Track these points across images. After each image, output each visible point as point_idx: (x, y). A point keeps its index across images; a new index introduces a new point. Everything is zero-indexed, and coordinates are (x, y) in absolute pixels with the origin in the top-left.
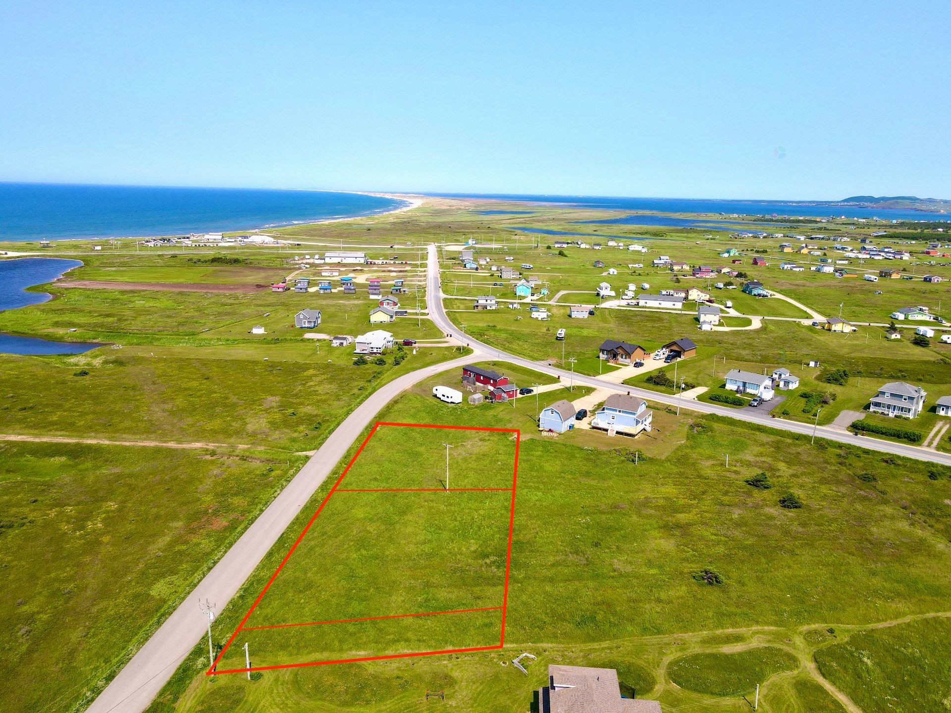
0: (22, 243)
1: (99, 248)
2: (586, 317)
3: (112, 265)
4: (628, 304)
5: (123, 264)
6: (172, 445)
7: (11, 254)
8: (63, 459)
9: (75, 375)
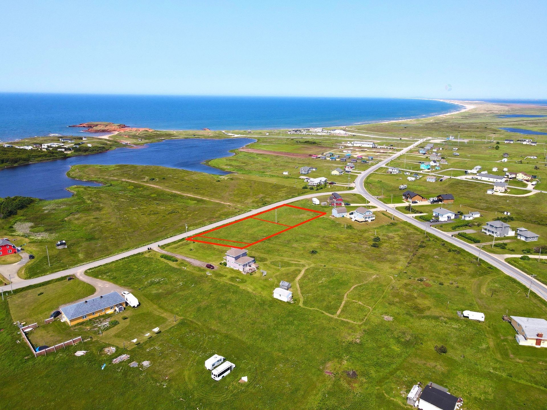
0: (242, 131)
1: (268, 134)
2: (434, 182)
3: (266, 142)
4: (472, 178)
5: (270, 142)
6: (223, 203)
7: (236, 136)
8: (196, 202)
9: (216, 181)
